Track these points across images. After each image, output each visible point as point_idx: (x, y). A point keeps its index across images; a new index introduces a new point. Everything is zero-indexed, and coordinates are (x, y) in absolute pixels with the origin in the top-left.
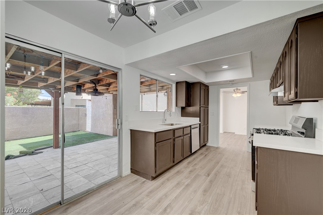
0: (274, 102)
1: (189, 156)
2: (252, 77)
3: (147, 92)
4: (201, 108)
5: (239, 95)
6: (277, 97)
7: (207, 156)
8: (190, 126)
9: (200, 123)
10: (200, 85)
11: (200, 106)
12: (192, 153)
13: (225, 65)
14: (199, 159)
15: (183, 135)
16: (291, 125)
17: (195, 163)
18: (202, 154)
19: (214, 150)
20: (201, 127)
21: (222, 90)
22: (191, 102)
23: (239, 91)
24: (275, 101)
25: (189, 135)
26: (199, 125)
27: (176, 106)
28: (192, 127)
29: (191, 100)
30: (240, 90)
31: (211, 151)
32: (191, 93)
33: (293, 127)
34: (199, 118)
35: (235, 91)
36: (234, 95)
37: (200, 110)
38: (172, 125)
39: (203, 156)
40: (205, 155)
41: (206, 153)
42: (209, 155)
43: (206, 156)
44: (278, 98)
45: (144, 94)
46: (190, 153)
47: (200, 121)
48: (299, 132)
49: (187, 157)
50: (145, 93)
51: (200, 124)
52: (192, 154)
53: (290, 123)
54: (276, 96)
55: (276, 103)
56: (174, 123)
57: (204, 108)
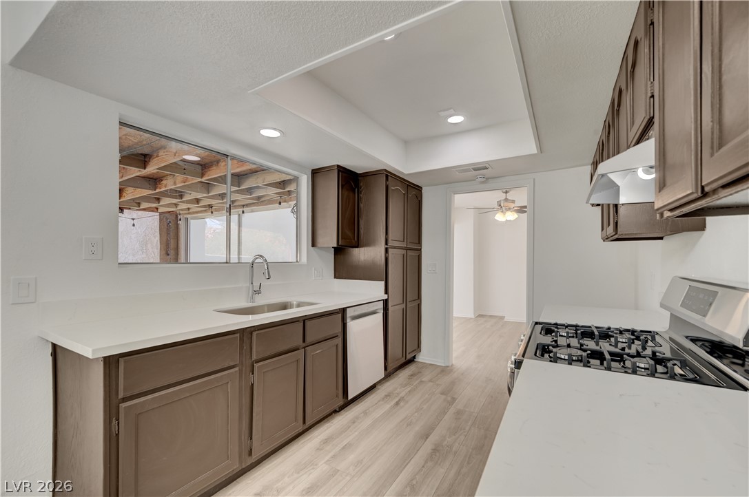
0: (602, 230)
1: (342, 408)
2: (536, 152)
3: (247, 205)
4: (390, 251)
5: (511, 216)
6: (616, 206)
7: (402, 404)
8: (343, 311)
9: (386, 297)
10: (387, 179)
11: (386, 244)
12: (349, 398)
13: (452, 111)
14: (368, 422)
15: (304, 345)
16: (668, 314)
17: (345, 442)
18: (388, 396)
19: (430, 381)
20: (391, 309)
21: (460, 200)
22: (362, 231)
23: (512, 205)
24: (609, 225)
25: (339, 341)
26: (381, 305)
27: (313, 245)
28: (350, 313)
29: (362, 226)
30: (513, 202)
31: (421, 381)
32: (362, 205)
33: (675, 320)
34: (383, 283)
35: (500, 205)
36: (500, 217)
37: (387, 259)
38: (284, 306)
39: (387, 407)
40: (397, 400)
41: (403, 394)
42: (407, 402)
43: (397, 404)
44: (621, 210)
45: (243, 212)
46: (341, 402)
47: (386, 292)
48: (694, 340)
49: (335, 412)
50: (245, 209)
51: (386, 302)
52: (347, 403)
53: (662, 306)
54: (612, 202)
55: (610, 230)
56: (294, 300)
57: (404, 252)
